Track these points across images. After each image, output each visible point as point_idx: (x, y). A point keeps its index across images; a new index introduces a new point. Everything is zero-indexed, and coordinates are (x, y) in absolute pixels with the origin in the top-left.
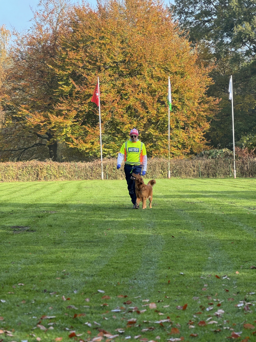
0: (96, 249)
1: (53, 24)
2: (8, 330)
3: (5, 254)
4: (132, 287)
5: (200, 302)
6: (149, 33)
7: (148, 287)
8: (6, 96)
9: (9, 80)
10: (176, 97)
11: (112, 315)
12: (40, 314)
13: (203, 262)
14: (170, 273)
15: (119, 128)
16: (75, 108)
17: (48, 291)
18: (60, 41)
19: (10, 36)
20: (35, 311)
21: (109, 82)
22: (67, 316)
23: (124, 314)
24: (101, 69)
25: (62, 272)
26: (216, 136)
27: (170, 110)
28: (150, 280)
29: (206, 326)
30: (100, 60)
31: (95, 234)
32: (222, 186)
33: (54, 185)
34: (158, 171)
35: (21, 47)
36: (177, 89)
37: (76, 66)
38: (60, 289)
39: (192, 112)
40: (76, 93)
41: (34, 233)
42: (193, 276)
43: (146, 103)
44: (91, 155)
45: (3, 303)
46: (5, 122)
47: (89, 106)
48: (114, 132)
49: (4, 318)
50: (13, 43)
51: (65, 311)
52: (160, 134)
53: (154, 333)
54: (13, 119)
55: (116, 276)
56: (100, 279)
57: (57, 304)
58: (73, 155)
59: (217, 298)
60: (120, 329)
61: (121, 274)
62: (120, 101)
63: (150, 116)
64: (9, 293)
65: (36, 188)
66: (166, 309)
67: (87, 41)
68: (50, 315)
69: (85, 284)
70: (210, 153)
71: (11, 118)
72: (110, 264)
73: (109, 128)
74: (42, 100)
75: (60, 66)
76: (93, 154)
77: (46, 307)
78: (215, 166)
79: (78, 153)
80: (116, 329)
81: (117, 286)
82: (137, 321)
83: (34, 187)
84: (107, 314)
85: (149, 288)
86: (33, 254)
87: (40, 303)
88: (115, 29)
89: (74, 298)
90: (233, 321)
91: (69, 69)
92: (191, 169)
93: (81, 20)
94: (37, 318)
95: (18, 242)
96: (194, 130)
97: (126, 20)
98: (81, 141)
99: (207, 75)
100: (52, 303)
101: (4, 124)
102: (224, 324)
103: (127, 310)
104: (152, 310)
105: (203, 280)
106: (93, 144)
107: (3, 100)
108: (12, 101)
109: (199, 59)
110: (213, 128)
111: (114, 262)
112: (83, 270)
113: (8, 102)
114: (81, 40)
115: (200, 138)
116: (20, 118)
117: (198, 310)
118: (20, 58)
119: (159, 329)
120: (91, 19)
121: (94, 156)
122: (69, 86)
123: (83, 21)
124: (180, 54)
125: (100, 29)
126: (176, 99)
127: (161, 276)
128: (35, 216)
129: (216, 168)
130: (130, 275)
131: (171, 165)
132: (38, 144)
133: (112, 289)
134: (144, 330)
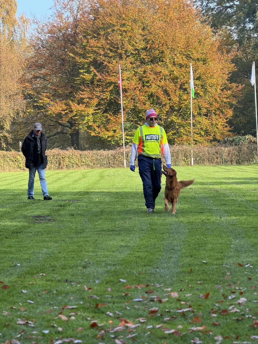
0: (118, 238)
1: (73, 12)
2: (30, 321)
3: (27, 244)
4: (154, 276)
5: (222, 291)
6: (171, 19)
7: (171, 276)
8: (27, 84)
9: (29, 69)
10: (198, 84)
11: (134, 304)
12: (62, 304)
13: (226, 250)
14: (192, 262)
15: (141, 115)
16: (96, 96)
17: (69, 280)
18: (81, 29)
19: (31, 24)
20: (57, 301)
21: (130, 69)
22: (89, 306)
23: (146, 303)
24: (122, 56)
25: (84, 262)
26: (239, 122)
27: (192, 97)
28: (173, 268)
29: (228, 314)
30: (121, 47)
31: (118, 223)
32: (245, 173)
33: (76, 173)
34: (180, 158)
35: (42, 35)
36: (199, 76)
37: (97, 53)
38: (82, 278)
39: (214, 99)
40: (97, 81)
41: (56, 222)
42: (215, 265)
43: (168, 90)
44: (113, 143)
45: (24, 294)
46: (26, 111)
47: (111, 94)
48: (136, 119)
49: (25, 309)
50: (33, 31)
51: (87, 301)
52: (182, 121)
53: (176, 322)
54: (35, 107)
55: (138, 265)
56: (122, 268)
57: (79, 294)
58: (95, 143)
59: (239, 287)
60: (142, 318)
61: (143, 263)
62: (141, 88)
63: (172, 103)
64: (31, 283)
65: (58, 177)
66: (188, 298)
67: (108, 28)
68: (71, 305)
69: (107, 273)
70: (233, 139)
71: (32, 107)
72: (132, 253)
73: (132, 115)
74: (63, 88)
75: (81, 54)
76: (115, 143)
77: (68, 297)
78: (239, 153)
79: (100, 141)
80: (138, 318)
81: (139, 275)
82: (159, 310)
83: (56, 176)
84: (129, 303)
86: (55, 244)
87: (62, 293)
88: (136, 16)
89: (96, 288)
90: (255, 309)
91: (90, 57)
92: (214, 156)
93: (101, 7)
94: (59, 308)
95: (40, 231)
96: (217, 117)
97: (147, 6)
98: (103, 130)
99: (229, 62)
100: (73, 292)
101: (25, 113)
102: (246, 312)
103: (149, 299)
104: (174, 299)
105: (225, 268)
106: (115, 132)
107: (23, 89)
108: (33, 89)
109: (221, 45)
110: (236, 115)
111: (136, 251)
112: (104, 259)
113: (29, 91)
114: (102, 27)
115: (222, 124)
116: (41, 106)
117: (220, 298)
118: (40, 46)
119: (181, 318)
120: (111, 6)
122: (90, 74)
123: (104, 8)
124: (201, 40)
125: (121, 17)
126: (199, 86)
127: (183, 264)
128: (57, 205)
129: (240, 155)
130: (152, 264)
131: (194, 152)
132: (60, 132)
133: (134, 278)
134: (166, 319)
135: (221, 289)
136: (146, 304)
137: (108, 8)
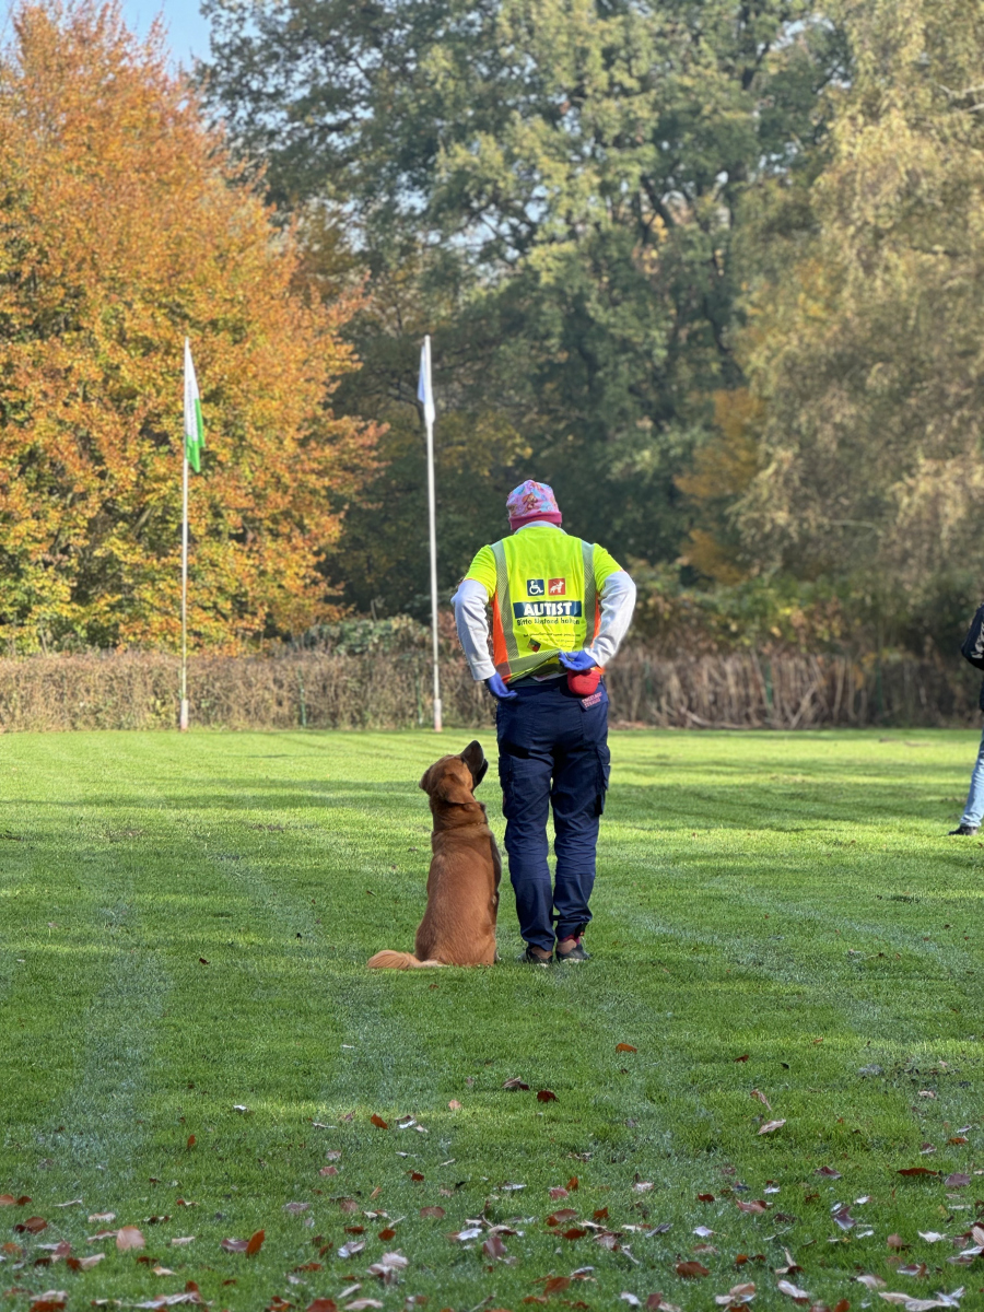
4: (48, 1162)
5: (313, 1224)
6: (111, 171)
7: (112, 1161)
10: (213, 418)
13: (323, 1063)
14: (195, 1107)
23: (18, 1270)
34: (139, 700)
36: (217, 388)
42: (282, 1120)
43: (97, 439)
52: (148, 558)
59: (379, 1209)
61: (5, 1112)
63: (111, 490)
66: (183, 1250)
70: (340, 632)
78: (362, 683)
82: (70, 1299)
85: (112, 1167)
90: (441, 1298)
92: (267, 696)
96: (281, 544)
97: (23, 118)
99: (331, 335)
103: (29, 1255)
105: (321, 1134)
109: (304, 272)
110: (354, 538)
115: (301, 574)
117: (307, 1255)
124: (228, 251)
126: (213, 424)
127: (160, 1118)
129: (365, 692)
130: (40, 1115)
131: (192, 678)
135: (307, 1217)
136: (18, 1277)
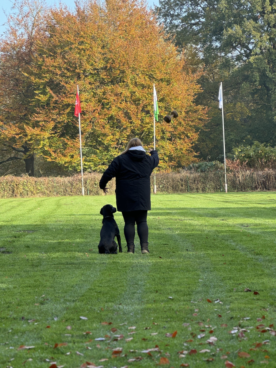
0: (78, 272)
1: (28, 29)
4: (117, 313)
5: (191, 329)
11: (96, 344)
12: (18, 344)
13: (194, 285)
14: (158, 298)
15: (101, 140)
16: (52, 118)
17: (26, 318)
18: (36, 47)
20: (12, 341)
21: (89, 90)
22: (47, 346)
23: (109, 342)
24: (80, 76)
25: (41, 298)
26: (205, 147)
28: (137, 305)
29: (197, 355)
30: (79, 66)
32: (212, 201)
33: (31, 202)
36: (163, 98)
37: (54, 73)
38: (39, 316)
39: (179, 122)
40: (53, 102)
41: (10, 254)
42: (182, 301)
43: (130, 113)
44: (70, 169)
47: (68, 117)
48: (95, 144)
51: (44, 341)
53: (142, 363)
55: (99, 302)
56: (82, 304)
57: (36, 333)
58: (51, 170)
59: (209, 325)
61: (105, 299)
62: (101, 110)
63: (134, 127)
65: (11, 205)
66: (154, 337)
67: (65, 46)
68: (28, 345)
69: (66, 310)
70: (199, 165)
72: (93, 287)
73: (90, 139)
74: (17, 111)
75: (36, 74)
77: (25, 336)
78: (205, 180)
79: (57, 167)
80: (100, 359)
81: (100, 312)
82: (123, 350)
83: (10, 204)
84: (90, 343)
85: (135, 314)
86: (10, 278)
87: (18, 332)
88: (95, 33)
89: (54, 326)
90: (226, 349)
91: (46, 77)
92: (178, 184)
93: (58, 24)
94: (15, 348)
96: (182, 141)
97: (107, 23)
98: (60, 155)
99: (195, 82)
100: (30, 331)
102: (217, 352)
103: (112, 338)
104: (139, 338)
106: (73, 157)
109: (187, 65)
110: (202, 139)
111: (97, 286)
112: (63, 295)
114: (59, 45)
115: (188, 149)
117: (189, 338)
119: (147, 358)
120: (69, 22)
121: (73, 170)
122: (46, 96)
123: (61, 25)
124: (165, 59)
125: (79, 34)
126: (162, 108)
127: (148, 300)
128: (11, 236)
129: (206, 182)
130: (115, 300)
131: (157, 179)
132: (13, 158)
133: (96, 316)
134: (131, 360)
135: (189, 327)
136: (109, 344)
137: (65, 24)
